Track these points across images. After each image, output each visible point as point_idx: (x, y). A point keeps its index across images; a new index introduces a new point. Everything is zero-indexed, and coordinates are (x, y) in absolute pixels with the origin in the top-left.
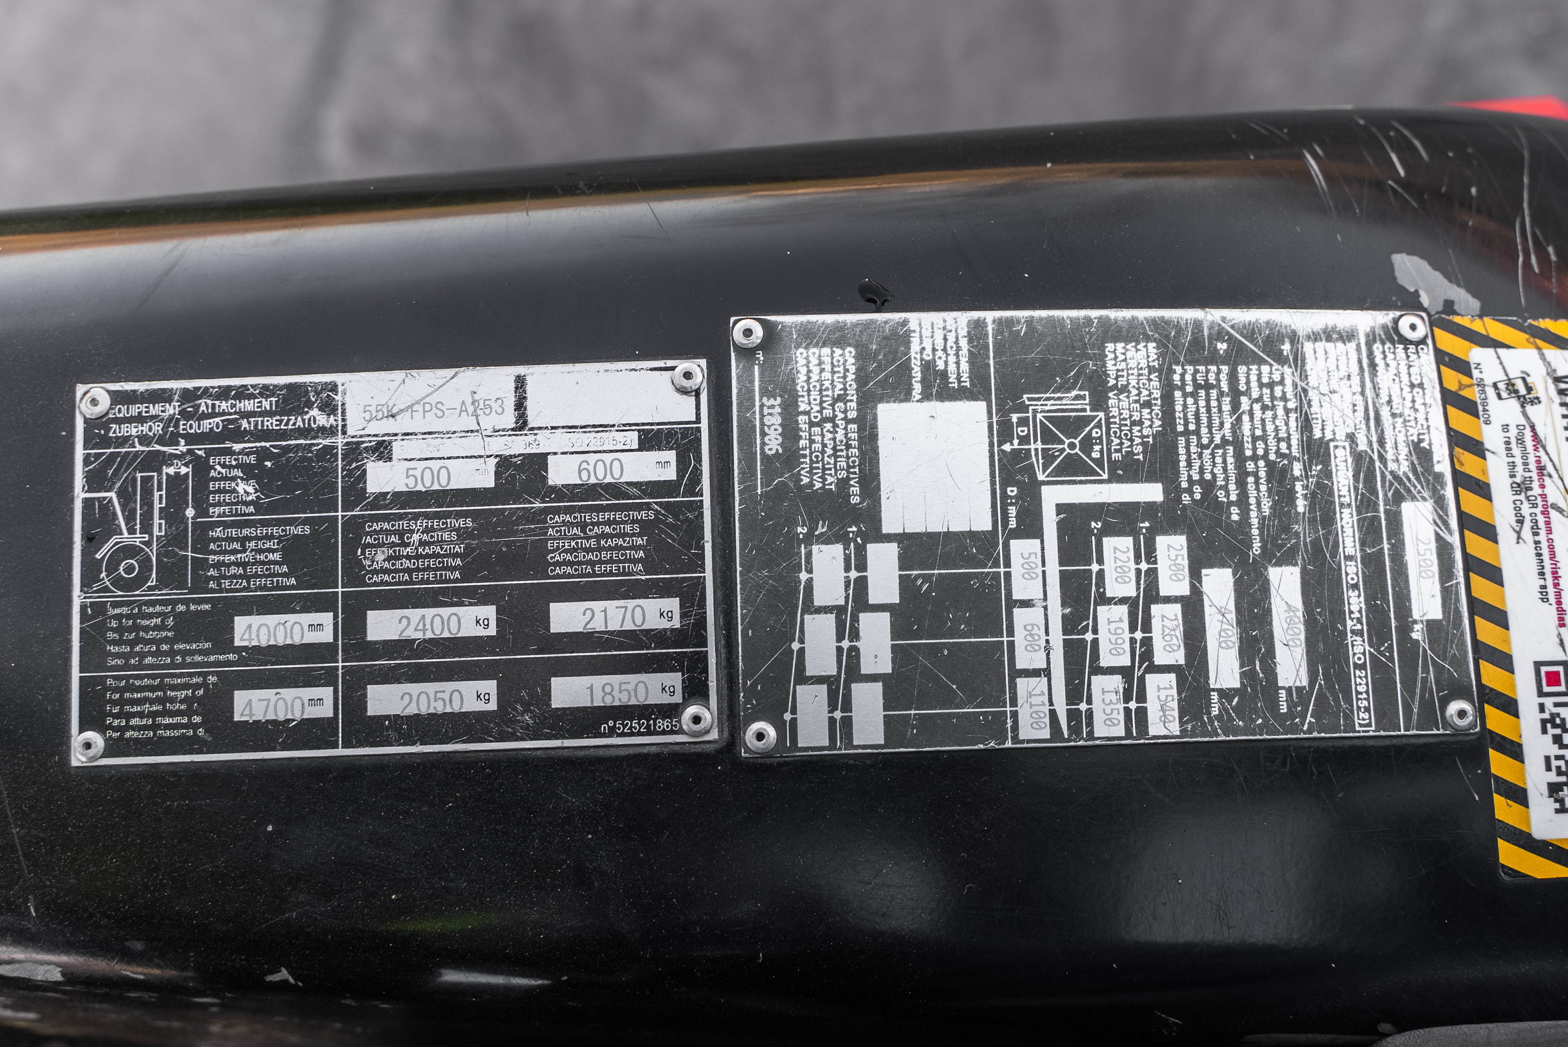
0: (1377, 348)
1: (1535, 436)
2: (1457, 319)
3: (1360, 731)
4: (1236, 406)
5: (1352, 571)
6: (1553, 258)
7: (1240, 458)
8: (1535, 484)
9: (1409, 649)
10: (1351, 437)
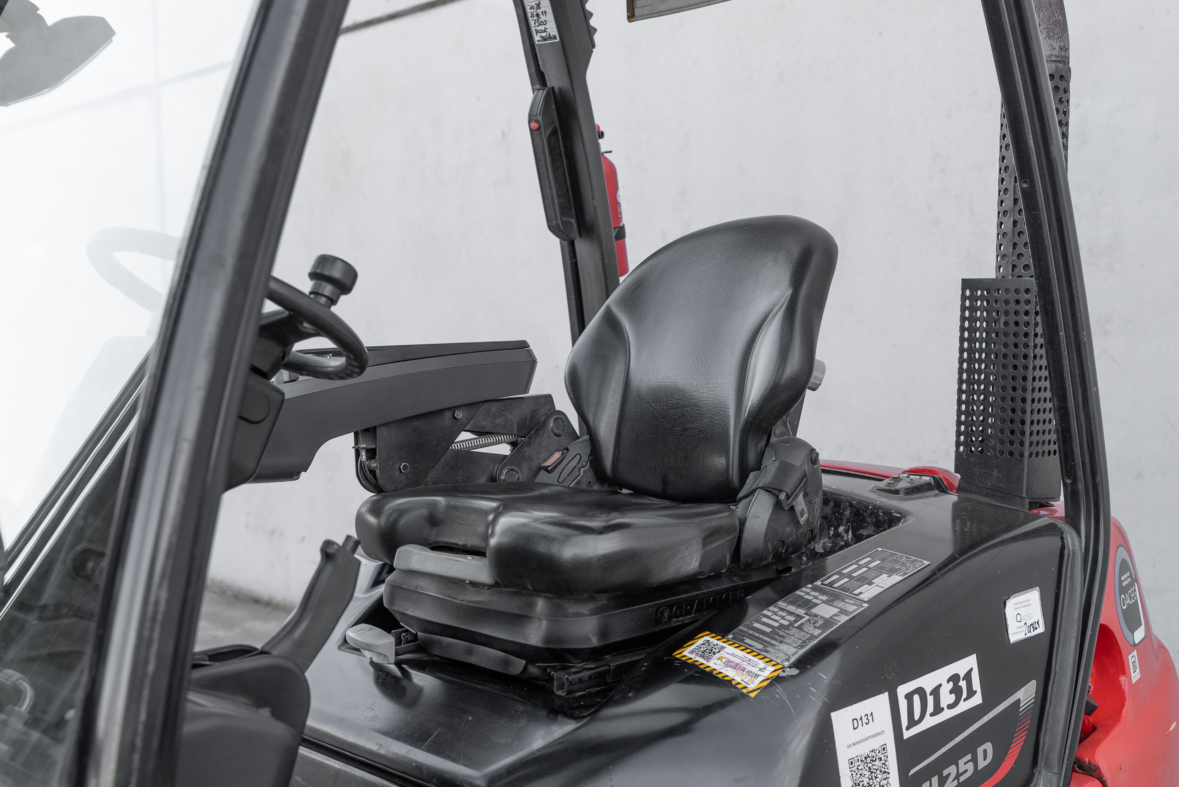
0: (788, 657)
1: (754, 666)
2: (781, 670)
3: (740, 627)
4: (797, 638)
5: (761, 636)
6: (776, 695)
7: (791, 635)
8: (748, 662)
9: (744, 636)
10: (779, 646)
